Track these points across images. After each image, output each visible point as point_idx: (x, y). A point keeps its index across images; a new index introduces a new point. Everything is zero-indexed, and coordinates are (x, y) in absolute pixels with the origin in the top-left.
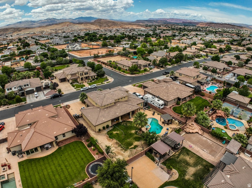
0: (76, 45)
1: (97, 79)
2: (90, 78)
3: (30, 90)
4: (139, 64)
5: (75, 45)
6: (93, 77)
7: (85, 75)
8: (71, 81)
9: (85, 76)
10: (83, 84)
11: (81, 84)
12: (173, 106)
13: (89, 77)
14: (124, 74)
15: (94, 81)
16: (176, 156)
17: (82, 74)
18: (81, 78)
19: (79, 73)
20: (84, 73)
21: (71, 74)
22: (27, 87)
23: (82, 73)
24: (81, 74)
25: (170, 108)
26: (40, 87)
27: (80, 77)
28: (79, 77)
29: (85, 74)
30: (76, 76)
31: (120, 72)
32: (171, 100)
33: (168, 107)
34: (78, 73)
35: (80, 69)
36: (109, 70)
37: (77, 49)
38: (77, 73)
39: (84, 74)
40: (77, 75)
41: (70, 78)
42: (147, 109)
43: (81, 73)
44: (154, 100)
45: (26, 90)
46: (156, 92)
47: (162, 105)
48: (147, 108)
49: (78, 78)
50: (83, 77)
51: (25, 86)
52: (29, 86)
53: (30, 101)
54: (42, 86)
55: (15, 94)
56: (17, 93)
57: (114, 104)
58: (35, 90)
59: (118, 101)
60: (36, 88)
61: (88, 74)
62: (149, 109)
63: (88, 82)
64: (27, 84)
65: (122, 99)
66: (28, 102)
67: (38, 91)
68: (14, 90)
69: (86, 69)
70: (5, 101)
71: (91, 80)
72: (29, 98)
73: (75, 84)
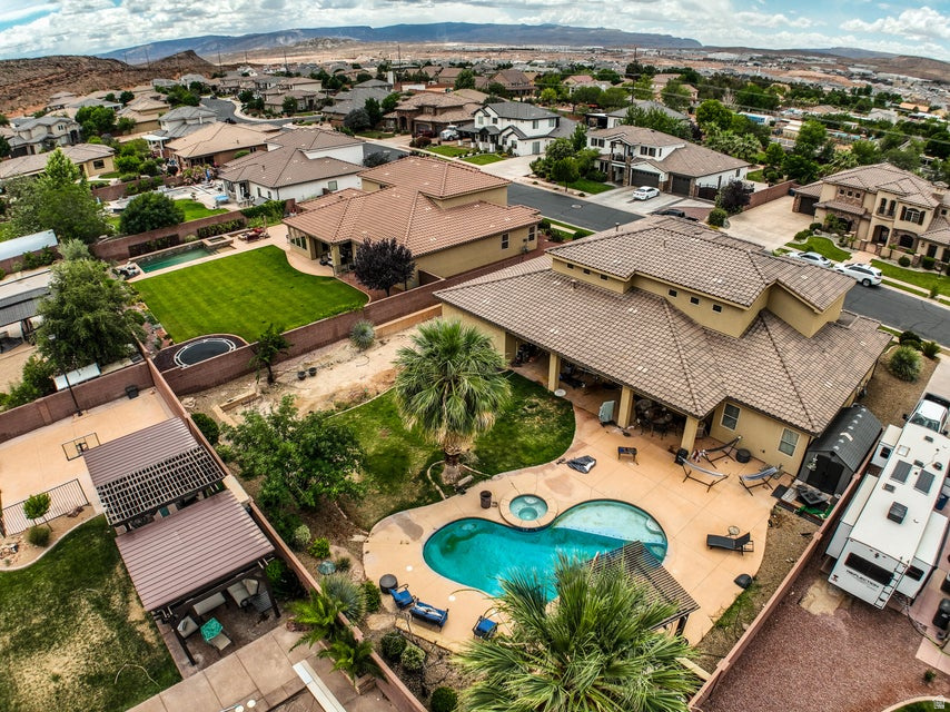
2: (919, 249)
3: (648, 173)
6: (938, 255)
7: (902, 218)
8: (820, 217)
9: (899, 224)
10: (849, 251)
13: (918, 238)
15: (921, 270)
16: (117, 600)
17: (887, 209)
18: (877, 228)
19: (881, 196)
20: (901, 206)
21: (837, 185)
22: (648, 157)
23: (893, 203)
24: (887, 207)
26: (687, 179)
27: (875, 222)
28: (866, 217)
29: (906, 216)
30: (862, 205)
34: (876, 194)
38: (867, 191)
39: (898, 210)
40: (867, 202)
41: (826, 202)
42: (789, 497)
43: (890, 198)
45: (634, 166)
48: (800, 499)
49: (861, 217)
50: (889, 225)
51: (644, 150)
52: (657, 158)
53: (603, 199)
54: (695, 178)
55: (602, 164)
56: (607, 165)
57: (619, 289)
58: (663, 178)
59: (663, 293)
60: (670, 174)
61: (920, 223)
62: (801, 513)
63: (889, 258)
64: (651, 149)
65: (695, 301)
66: (590, 198)
67: (675, 192)
68: (606, 150)
69: (935, 196)
70: (546, 164)
71: (910, 257)
72: (616, 194)
73: (824, 235)
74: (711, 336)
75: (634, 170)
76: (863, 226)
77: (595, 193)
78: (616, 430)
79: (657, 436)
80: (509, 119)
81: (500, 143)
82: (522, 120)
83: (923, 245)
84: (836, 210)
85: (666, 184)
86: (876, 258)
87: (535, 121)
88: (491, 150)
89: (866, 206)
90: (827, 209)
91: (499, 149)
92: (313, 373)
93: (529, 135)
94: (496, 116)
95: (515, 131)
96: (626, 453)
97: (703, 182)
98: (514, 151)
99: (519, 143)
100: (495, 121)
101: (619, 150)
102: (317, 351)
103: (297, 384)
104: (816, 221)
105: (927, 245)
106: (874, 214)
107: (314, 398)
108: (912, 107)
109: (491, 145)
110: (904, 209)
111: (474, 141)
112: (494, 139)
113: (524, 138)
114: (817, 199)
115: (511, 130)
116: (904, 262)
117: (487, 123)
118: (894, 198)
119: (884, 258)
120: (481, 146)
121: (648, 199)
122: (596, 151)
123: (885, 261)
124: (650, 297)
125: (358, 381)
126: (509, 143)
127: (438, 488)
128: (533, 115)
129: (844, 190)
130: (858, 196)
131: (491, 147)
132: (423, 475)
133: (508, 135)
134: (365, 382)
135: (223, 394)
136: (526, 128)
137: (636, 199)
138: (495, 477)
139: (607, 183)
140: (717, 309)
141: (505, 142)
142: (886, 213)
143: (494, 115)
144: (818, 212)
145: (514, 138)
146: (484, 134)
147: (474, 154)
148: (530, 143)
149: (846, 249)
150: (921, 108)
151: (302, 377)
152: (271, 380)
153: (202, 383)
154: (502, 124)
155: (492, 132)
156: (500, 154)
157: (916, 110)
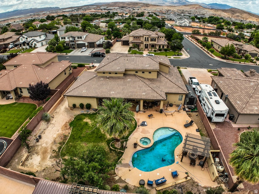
0: (185, 21)
1: (166, 50)
2: (157, 47)
3: (82, 44)
4: (244, 49)
5: (183, 21)
6: (161, 47)
7: (151, 41)
8: (131, 45)
9: (151, 42)
10: (142, 52)
11: (140, 51)
12: (249, 128)
13: (156, 45)
14: (213, 55)
15: (159, 52)
18: (145, 44)
20: (150, 38)
21: (133, 36)
22: (80, 39)
23: (148, 38)
24: (147, 39)
25: (239, 129)
26: (93, 43)
28: (142, 43)
29: (152, 40)
30: (140, 40)
31: (208, 52)
32: (248, 112)
33: (234, 126)
34: (143, 37)
35: (148, 32)
36: (197, 47)
37: (185, 25)
38: (141, 36)
40: (142, 39)
41: (131, 41)
42: (187, 109)
43: (147, 37)
44: (209, 97)
45: (77, 43)
46: (229, 87)
47: (217, 115)
48: (189, 109)
49: (141, 43)
50: (148, 43)
51: (78, 38)
52: (83, 39)
53: (73, 54)
54: (95, 42)
55: (67, 44)
56: (68, 44)
57: (122, 75)
58: (87, 44)
59: (134, 73)
60: (88, 43)
61: (155, 41)
62: (192, 112)
63: (151, 51)
64: (80, 37)
65: (143, 72)
66: (69, 54)
67: (91, 47)
68: (67, 40)
69: (156, 34)
70: (51, 48)
71: (156, 49)
72: (76, 51)
73: (134, 49)
74: (150, 80)
75: (77, 44)
76: (142, 45)
77: (69, 53)
78: (141, 112)
79: (151, 109)
80: (31, 37)
81: (30, 45)
82: (36, 36)
83: (157, 46)
84: (135, 43)
85: (88, 45)
86: (148, 52)
87: (40, 36)
88: (28, 48)
89: (141, 40)
90: (132, 43)
91: (31, 47)
92: (40, 137)
93: (39, 41)
94: (27, 37)
95: (35, 40)
96: (150, 116)
97: (98, 43)
98: (36, 46)
99: (37, 44)
100: (27, 39)
101: (71, 39)
102: (35, 129)
103: (38, 144)
104: (130, 46)
105: (158, 46)
106: (144, 41)
107: (49, 145)
108: (121, 14)
109: (28, 46)
110: (151, 39)
111: (21, 46)
112: (28, 44)
113: (38, 42)
114: (128, 41)
115: (33, 40)
116: (155, 51)
117: (24, 40)
118: (148, 37)
119: (150, 51)
120: (24, 47)
121: (85, 51)
122: (64, 41)
123: (151, 52)
124: (130, 75)
125: (58, 133)
126: (34, 45)
127: (119, 150)
128: (39, 34)
129: (135, 37)
130: (139, 38)
131: (28, 47)
132: (110, 149)
133: (33, 42)
134: (60, 132)
135: (17, 160)
136: (38, 39)
137: (82, 52)
138: (128, 139)
139: (70, 49)
140: (150, 73)
141: (32, 44)
142: (147, 40)
143: (26, 37)
144: (130, 44)
145: (35, 42)
146: (24, 43)
147: (23, 50)
148: (40, 43)
149: (141, 51)
150: (124, 14)
151: (38, 141)
152: (28, 147)
153: (7, 161)
154: (29, 39)
155: (27, 42)
156: (32, 48)
157: (123, 15)
